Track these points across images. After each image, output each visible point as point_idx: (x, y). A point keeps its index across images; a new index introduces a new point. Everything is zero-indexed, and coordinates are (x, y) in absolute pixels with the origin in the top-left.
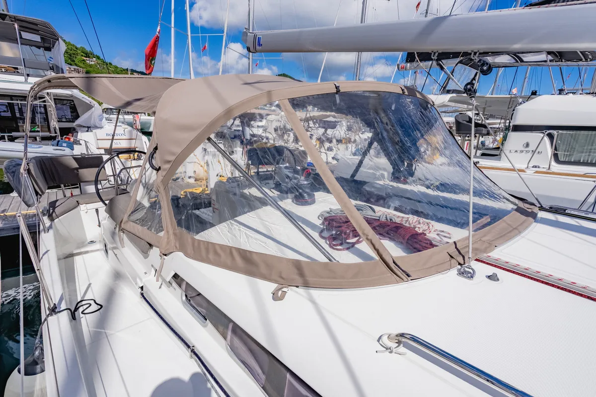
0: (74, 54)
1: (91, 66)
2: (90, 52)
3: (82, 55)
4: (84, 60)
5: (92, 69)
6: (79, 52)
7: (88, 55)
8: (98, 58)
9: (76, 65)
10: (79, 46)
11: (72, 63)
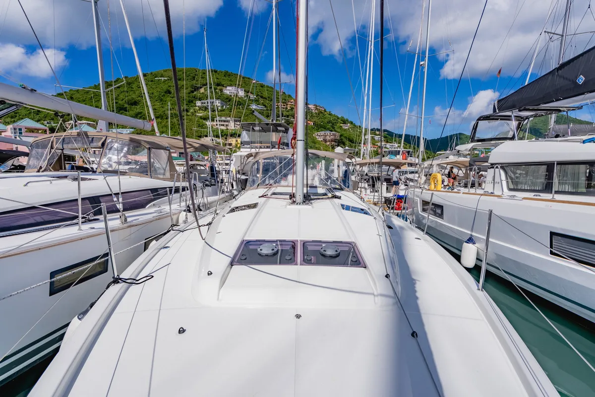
0: (335, 123)
1: (345, 130)
2: (347, 119)
3: (341, 123)
4: (341, 127)
5: (345, 132)
6: (339, 120)
7: (345, 122)
8: (352, 123)
9: (335, 131)
10: (340, 116)
11: (333, 130)
